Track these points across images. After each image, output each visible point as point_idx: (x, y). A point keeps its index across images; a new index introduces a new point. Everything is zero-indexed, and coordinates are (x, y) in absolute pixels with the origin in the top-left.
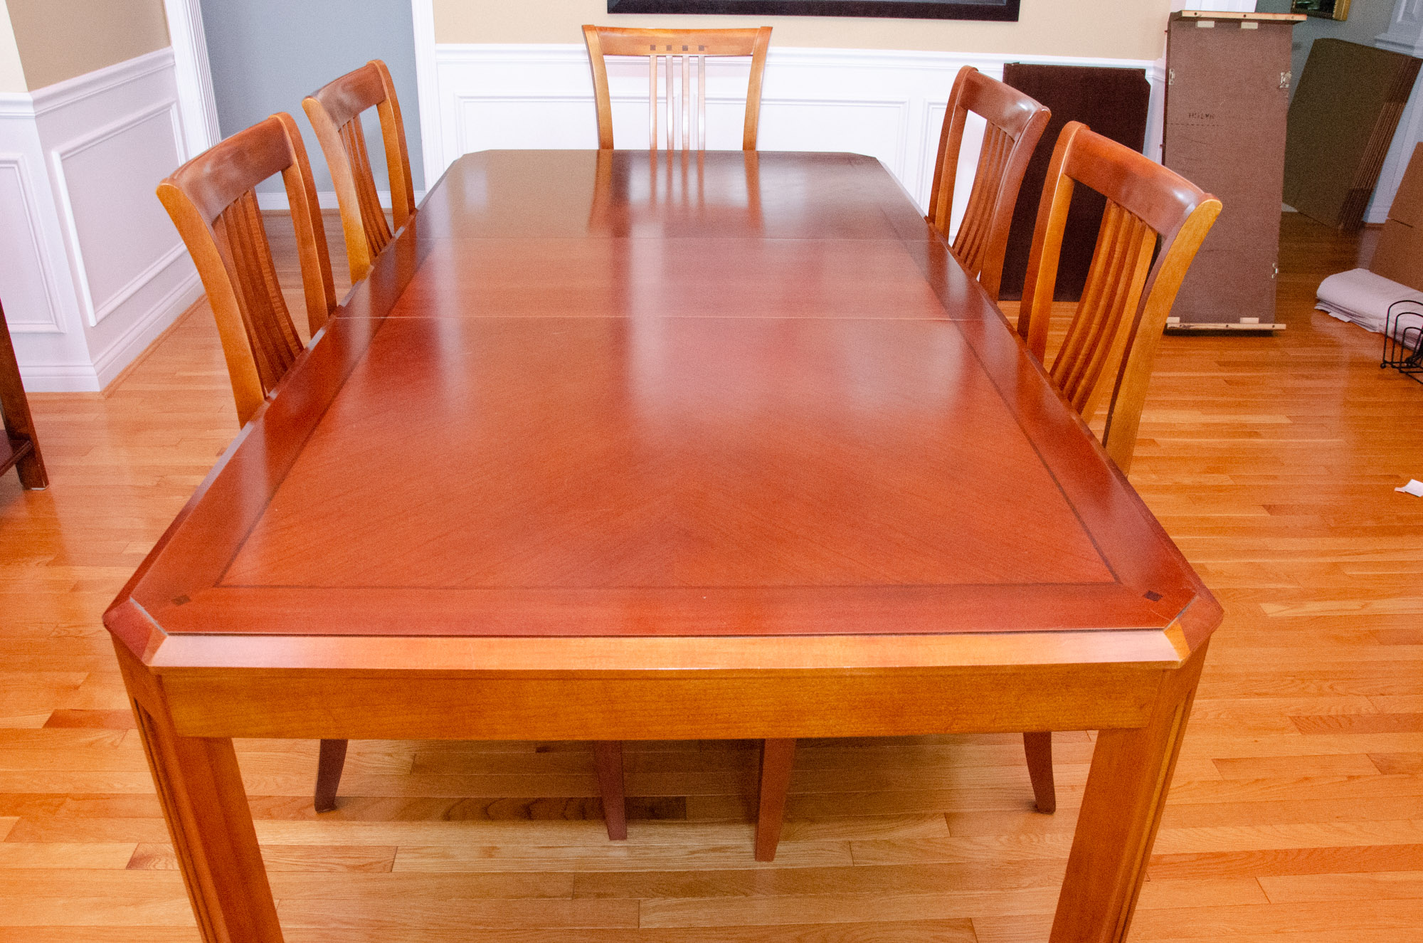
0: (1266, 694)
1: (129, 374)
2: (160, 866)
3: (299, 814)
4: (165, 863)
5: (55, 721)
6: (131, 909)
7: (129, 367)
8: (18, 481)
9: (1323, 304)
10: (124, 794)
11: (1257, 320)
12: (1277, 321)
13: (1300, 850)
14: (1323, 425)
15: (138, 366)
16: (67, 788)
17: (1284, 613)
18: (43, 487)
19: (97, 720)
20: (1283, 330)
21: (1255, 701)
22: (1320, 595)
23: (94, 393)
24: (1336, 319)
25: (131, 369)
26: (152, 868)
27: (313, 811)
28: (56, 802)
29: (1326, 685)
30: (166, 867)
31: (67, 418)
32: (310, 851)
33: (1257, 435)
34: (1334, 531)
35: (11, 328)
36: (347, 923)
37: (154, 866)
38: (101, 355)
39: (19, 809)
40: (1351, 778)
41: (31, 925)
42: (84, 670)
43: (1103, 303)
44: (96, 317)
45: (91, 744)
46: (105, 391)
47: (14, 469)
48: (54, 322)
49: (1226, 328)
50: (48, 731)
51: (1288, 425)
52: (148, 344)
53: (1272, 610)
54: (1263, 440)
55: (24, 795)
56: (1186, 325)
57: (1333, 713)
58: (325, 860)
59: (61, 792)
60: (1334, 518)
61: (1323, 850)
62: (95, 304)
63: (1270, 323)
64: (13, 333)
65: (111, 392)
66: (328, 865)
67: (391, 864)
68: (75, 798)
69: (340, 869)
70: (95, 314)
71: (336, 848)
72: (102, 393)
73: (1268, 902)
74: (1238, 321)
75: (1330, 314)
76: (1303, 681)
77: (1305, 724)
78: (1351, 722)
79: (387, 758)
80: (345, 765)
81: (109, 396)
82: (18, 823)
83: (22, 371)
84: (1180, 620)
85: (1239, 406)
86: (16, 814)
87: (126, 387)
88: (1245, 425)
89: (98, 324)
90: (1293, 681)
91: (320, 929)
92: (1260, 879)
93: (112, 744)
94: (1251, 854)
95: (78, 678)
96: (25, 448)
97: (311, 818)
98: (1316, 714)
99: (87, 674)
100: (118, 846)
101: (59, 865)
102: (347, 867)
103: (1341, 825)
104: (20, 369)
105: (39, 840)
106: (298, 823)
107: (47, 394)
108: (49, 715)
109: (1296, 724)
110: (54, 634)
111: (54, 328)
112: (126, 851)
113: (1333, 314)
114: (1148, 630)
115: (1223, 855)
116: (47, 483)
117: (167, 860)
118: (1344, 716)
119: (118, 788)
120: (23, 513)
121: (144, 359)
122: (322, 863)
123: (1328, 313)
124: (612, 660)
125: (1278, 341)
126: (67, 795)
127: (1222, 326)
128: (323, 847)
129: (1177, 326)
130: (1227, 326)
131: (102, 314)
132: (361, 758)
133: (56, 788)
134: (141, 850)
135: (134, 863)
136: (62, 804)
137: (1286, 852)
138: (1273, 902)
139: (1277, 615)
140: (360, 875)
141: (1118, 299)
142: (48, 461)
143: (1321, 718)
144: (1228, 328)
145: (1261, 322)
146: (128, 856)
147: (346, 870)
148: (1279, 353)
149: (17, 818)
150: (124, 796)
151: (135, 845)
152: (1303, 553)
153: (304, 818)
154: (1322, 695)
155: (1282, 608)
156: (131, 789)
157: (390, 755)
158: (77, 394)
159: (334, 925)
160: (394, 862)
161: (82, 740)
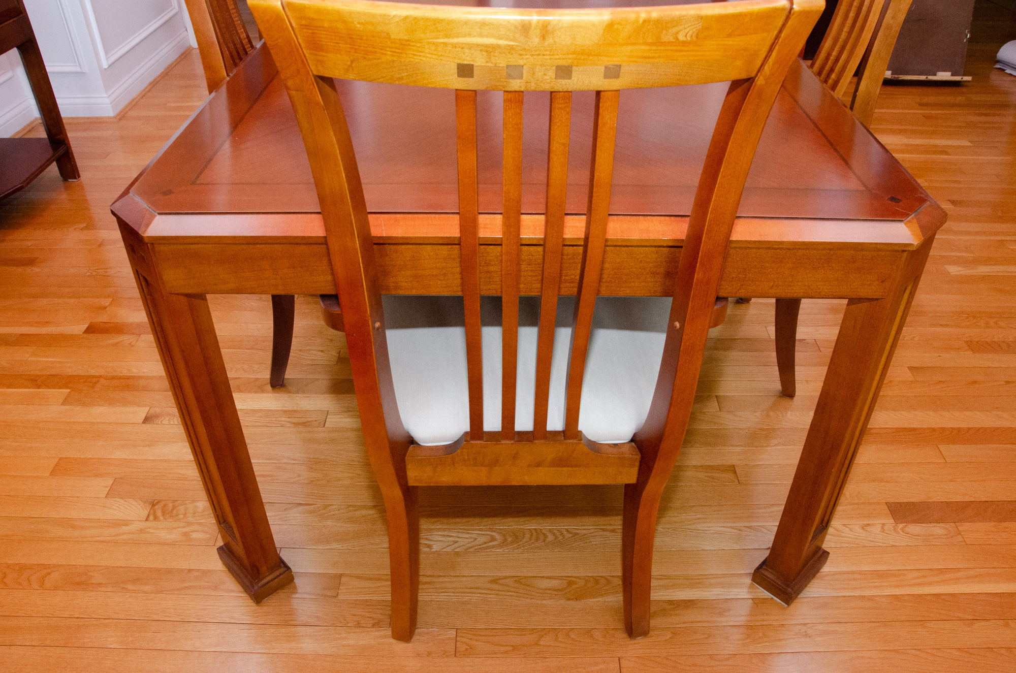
0: (947, 326)
1: (133, 105)
2: (165, 422)
3: (260, 389)
4: (169, 420)
5: (91, 330)
6: (147, 448)
7: (133, 100)
8: (59, 175)
9: (1001, 64)
10: (139, 376)
11: (950, 73)
12: (964, 75)
13: (969, 429)
14: (996, 147)
15: (139, 100)
16: (100, 372)
17: (961, 272)
18: (76, 179)
19: (118, 329)
20: (969, 81)
21: (938, 329)
22: (988, 261)
23: (109, 118)
24: (1011, 75)
25: (135, 101)
26: (160, 423)
27: (269, 387)
28: (95, 380)
29: (992, 321)
30: (169, 422)
31: (93, 134)
32: (268, 413)
33: (946, 153)
34: (1001, 219)
35: (48, 69)
36: (294, 460)
37: (161, 422)
38: (113, 90)
39: (70, 385)
40: (1007, 382)
41: (82, 457)
42: (108, 297)
43: (852, 15)
44: (107, 62)
45: (116, 344)
46: (117, 116)
47: (55, 163)
48: (78, 65)
49: (926, 79)
50: (85, 335)
51: (970, 146)
52: (145, 86)
53: (953, 270)
54: (950, 157)
55: (71, 376)
56: (896, 76)
57: (996, 339)
58: (277, 419)
59: (97, 374)
60: (1002, 210)
61: (985, 429)
62: (107, 52)
63: (959, 75)
64: (50, 73)
65: (122, 116)
66: (281, 422)
67: (324, 422)
68: (106, 378)
69: (289, 425)
70: (107, 59)
71: (285, 411)
72: (115, 117)
73: (944, 461)
74: (935, 75)
75: (1006, 71)
76: (974, 317)
77: (976, 347)
78: (1009, 346)
79: (320, 353)
80: (290, 358)
81: (120, 119)
82: (70, 392)
83: (58, 101)
84: (915, 216)
85: (933, 134)
86: (67, 388)
87: (130, 114)
88: (936, 146)
89: (109, 67)
90: (967, 318)
91: (276, 463)
92: (939, 446)
93: (130, 344)
94: (934, 430)
95: (106, 302)
96: (62, 150)
97: (267, 392)
98: (984, 340)
99: (112, 299)
100: (135, 409)
101: (98, 420)
102: (294, 423)
103: (1000, 413)
104: (57, 100)
105: (84, 404)
106: (258, 395)
107: (77, 118)
108: (87, 326)
109: (969, 346)
110: (88, 274)
111: (78, 69)
112: (142, 412)
113: (1008, 71)
114: (892, 221)
115: (914, 429)
116: (79, 176)
117: (170, 418)
118: (1004, 342)
119: (135, 372)
120: (64, 196)
121: (143, 95)
122: (276, 421)
123: (1004, 70)
124: (487, 230)
125: (964, 90)
126: (101, 376)
127: (923, 78)
128: (277, 411)
129: (889, 77)
130: (927, 78)
131: (112, 59)
132: (302, 353)
133: (93, 372)
134: (152, 411)
135: (147, 420)
136: (98, 382)
137: (959, 429)
138: (949, 461)
139: (958, 273)
140: (301, 429)
141: (865, 9)
142: (79, 162)
143: (987, 343)
144: (928, 79)
145: (952, 75)
146: (144, 415)
147: (293, 425)
148: (964, 98)
149: (69, 390)
150: (140, 377)
151: (148, 408)
152: (977, 233)
153: (263, 391)
154: (989, 327)
155: (960, 268)
156: (143, 372)
157: (322, 351)
158: (97, 118)
159: (285, 461)
160: (326, 421)
161: (110, 342)
